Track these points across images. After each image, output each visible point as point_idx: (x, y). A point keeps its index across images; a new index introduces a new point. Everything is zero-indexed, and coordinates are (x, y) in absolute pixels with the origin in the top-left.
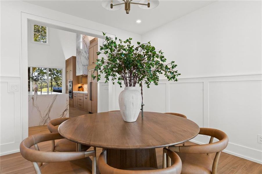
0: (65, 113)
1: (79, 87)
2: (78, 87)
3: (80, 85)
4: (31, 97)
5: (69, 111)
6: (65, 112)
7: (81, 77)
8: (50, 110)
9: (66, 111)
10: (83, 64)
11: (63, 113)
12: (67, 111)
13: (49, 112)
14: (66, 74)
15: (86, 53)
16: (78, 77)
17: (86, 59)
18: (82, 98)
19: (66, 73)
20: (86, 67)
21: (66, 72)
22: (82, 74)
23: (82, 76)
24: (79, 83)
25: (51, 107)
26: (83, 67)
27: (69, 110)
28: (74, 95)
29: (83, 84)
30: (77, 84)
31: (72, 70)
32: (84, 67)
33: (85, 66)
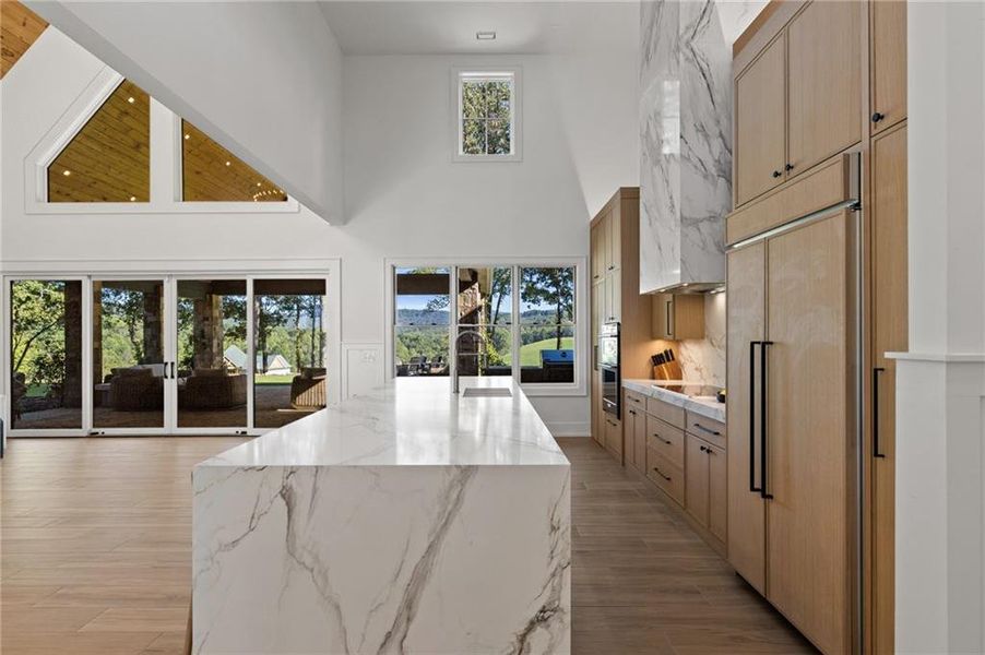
0: (539, 637)
1: (658, 360)
2: (650, 357)
3: (659, 347)
4: (278, 487)
5: (573, 622)
6: (539, 629)
7: (669, 297)
8: (409, 605)
9: (542, 618)
10: (686, 214)
11: (523, 639)
12: (554, 624)
13: (409, 620)
14: (592, 288)
15: (706, 136)
16: (651, 298)
17: (706, 177)
18: (676, 438)
19: (591, 282)
20: (704, 227)
21: (592, 278)
22: (676, 281)
23: (675, 291)
24: (653, 337)
25: (420, 577)
26: (684, 236)
27: (568, 618)
28: (629, 405)
29: (678, 342)
30: (647, 341)
31: (618, 266)
32: (692, 231)
33: (696, 223)
